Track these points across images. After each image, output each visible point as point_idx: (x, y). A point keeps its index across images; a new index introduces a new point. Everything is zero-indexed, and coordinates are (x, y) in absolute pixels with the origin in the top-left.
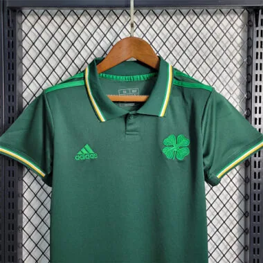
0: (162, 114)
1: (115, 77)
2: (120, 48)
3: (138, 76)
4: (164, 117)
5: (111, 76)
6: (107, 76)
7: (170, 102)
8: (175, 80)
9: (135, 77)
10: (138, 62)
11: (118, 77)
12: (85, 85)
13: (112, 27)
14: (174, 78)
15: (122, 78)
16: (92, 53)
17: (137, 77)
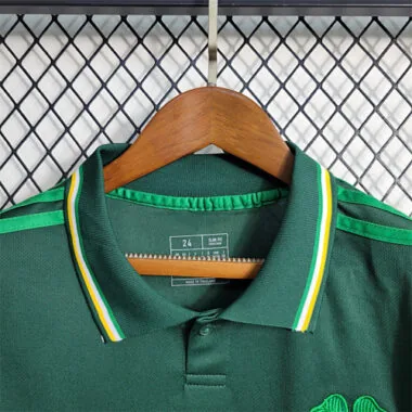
0: (302, 324)
1: (159, 198)
2: (176, 117)
3: (228, 199)
4: (309, 332)
5: (149, 196)
6: (138, 195)
7: (329, 287)
8: (340, 215)
9: (219, 200)
10: (228, 157)
11: (169, 199)
12: (66, 225)
13: (157, 63)
14: (339, 207)
15: (182, 203)
16: (102, 130)
17: (223, 201)
